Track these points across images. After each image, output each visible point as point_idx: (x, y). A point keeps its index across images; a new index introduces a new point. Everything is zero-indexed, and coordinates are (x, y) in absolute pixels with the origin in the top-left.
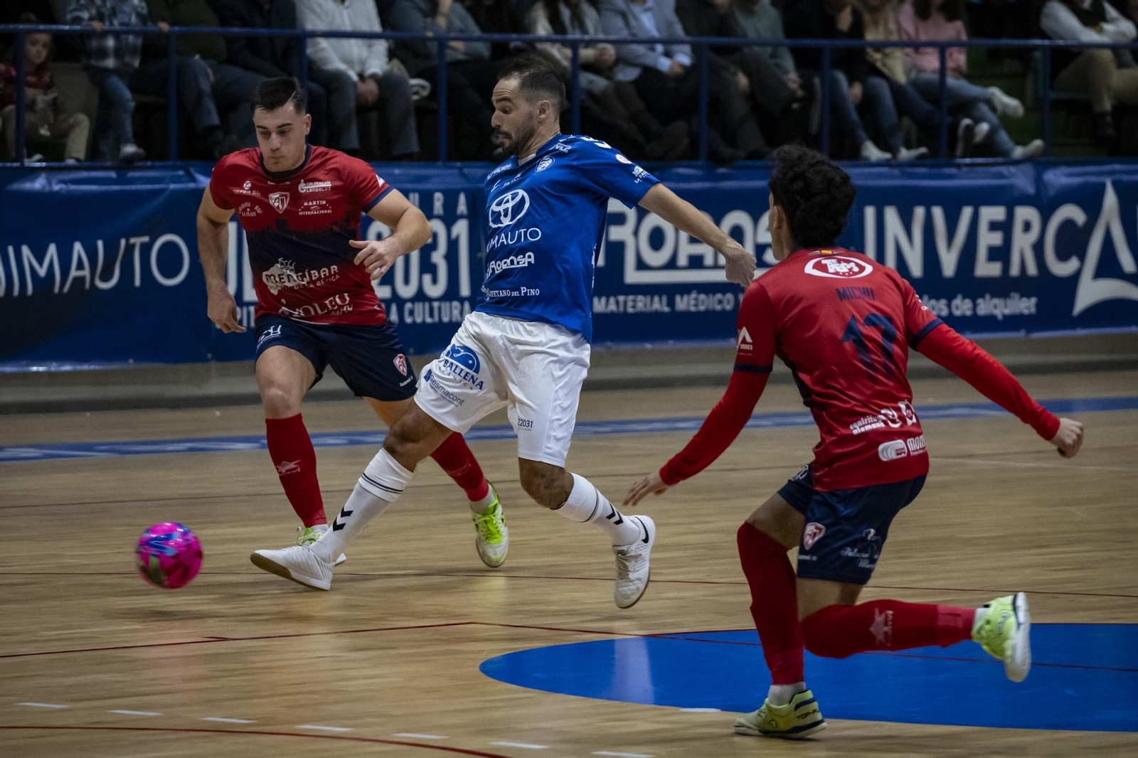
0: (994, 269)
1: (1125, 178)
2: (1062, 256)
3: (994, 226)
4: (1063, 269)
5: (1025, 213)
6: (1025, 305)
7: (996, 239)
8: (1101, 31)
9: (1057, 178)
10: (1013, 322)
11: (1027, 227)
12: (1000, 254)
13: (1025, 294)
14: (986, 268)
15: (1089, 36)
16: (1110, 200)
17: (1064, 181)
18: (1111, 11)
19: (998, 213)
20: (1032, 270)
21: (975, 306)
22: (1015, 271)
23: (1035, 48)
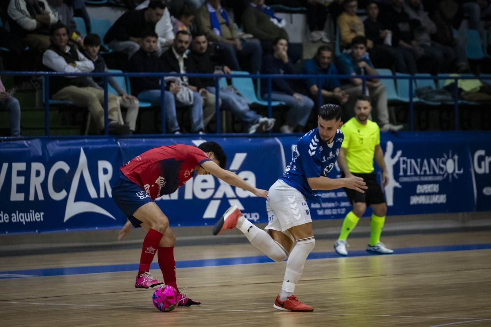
0: (21, 197)
1: (91, 147)
2: (57, 190)
3: (20, 173)
4: (58, 196)
5: (37, 166)
6: (38, 217)
7: (21, 180)
8: (74, 65)
9: (55, 147)
10: (32, 226)
11: (38, 173)
12: (24, 188)
13: (38, 210)
14: (16, 197)
15: (70, 69)
16: (83, 158)
17: (58, 148)
18: (81, 56)
19: (22, 166)
20: (41, 197)
21: (10, 217)
22: (32, 198)
23: (40, 75)
